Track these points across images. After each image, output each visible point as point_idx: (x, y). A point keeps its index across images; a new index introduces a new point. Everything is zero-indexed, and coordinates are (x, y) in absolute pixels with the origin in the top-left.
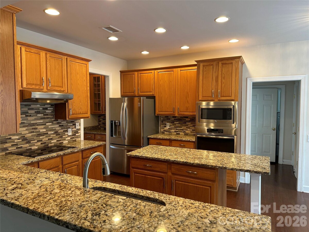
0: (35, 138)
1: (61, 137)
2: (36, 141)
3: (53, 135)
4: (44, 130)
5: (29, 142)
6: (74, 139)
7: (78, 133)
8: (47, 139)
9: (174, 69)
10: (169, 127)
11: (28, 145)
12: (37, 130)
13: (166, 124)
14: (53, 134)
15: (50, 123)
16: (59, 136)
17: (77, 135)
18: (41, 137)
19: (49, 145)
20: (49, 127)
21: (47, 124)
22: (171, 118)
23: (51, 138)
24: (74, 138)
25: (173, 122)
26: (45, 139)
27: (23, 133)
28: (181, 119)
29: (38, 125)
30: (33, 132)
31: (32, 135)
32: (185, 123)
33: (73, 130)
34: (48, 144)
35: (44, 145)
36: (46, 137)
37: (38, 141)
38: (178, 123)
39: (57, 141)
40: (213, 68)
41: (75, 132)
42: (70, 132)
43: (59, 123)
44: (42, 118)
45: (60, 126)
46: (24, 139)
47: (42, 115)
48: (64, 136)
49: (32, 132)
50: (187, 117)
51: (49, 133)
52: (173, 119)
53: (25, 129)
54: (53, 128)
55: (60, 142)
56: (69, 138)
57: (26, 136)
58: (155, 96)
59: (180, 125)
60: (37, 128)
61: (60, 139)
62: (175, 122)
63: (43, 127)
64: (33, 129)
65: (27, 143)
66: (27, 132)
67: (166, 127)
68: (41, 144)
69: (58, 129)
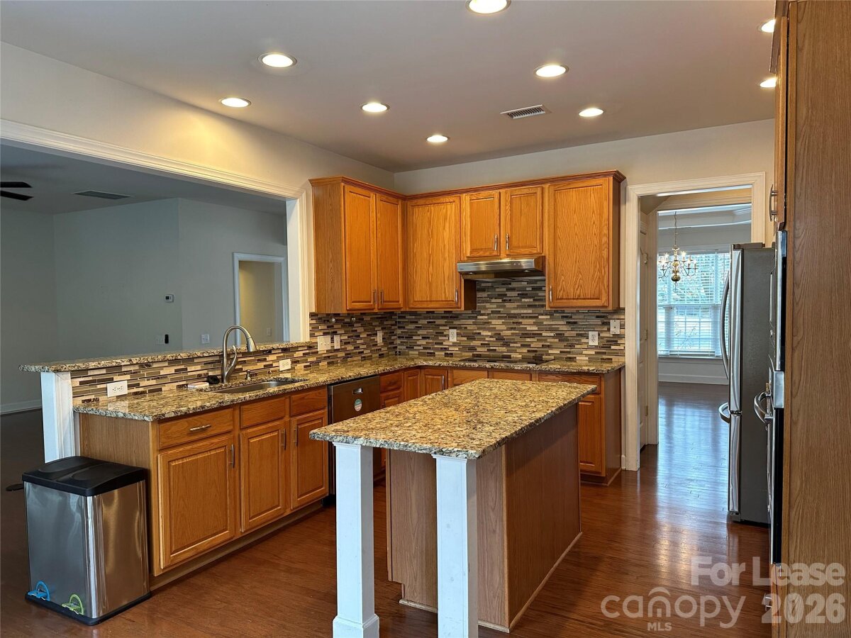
0: (517, 339)
1: (572, 346)
2: (519, 345)
3: (552, 340)
4: (535, 328)
5: (506, 344)
6: (605, 357)
7: (619, 345)
8: (540, 344)
12: (521, 326)
14: (553, 337)
15: (546, 315)
16: (565, 343)
17: (613, 347)
18: (528, 340)
19: (544, 357)
20: (545, 323)
21: (540, 317)
23: (549, 344)
24: (605, 353)
26: (535, 344)
27: (498, 328)
29: (523, 318)
30: (514, 329)
31: (512, 333)
33: (602, 335)
34: (542, 355)
35: (533, 354)
36: (538, 341)
37: (523, 346)
39: (561, 352)
41: (608, 341)
42: (593, 340)
43: (566, 317)
44: (530, 306)
45: (568, 323)
46: (499, 337)
47: (532, 300)
48: (578, 344)
49: (512, 329)
51: (544, 334)
53: (500, 321)
54: (553, 326)
55: (569, 356)
56: (592, 352)
57: (503, 333)
60: (520, 323)
61: (568, 350)
63: (532, 321)
64: (513, 323)
65: (503, 345)
66: (504, 327)
68: (528, 351)
69: (565, 328)
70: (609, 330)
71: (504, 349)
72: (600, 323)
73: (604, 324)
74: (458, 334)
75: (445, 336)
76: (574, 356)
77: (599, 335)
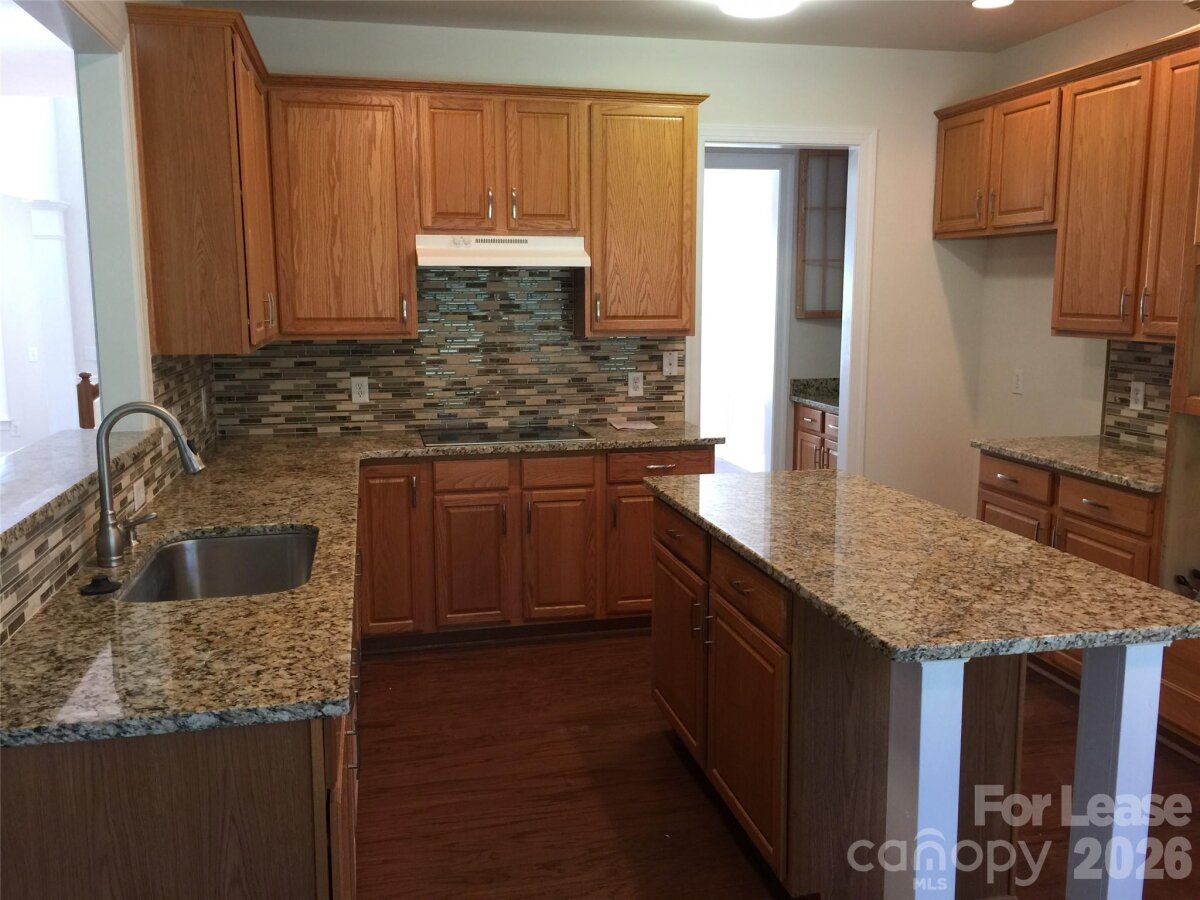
0: (500, 391)
1: (599, 399)
2: (503, 402)
3: (566, 391)
4: (534, 370)
5: (478, 401)
6: (654, 415)
7: (675, 393)
8: (542, 399)
10: (1141, 408)
11: (474, 410)
12: (507, 367)
13: (1130, 389)
14: (567, 385)
15: (554, 345)
16: (589, 395)
17: (666, 398)
18: (521, 392)
19: (549, 423)
20: (552, 360)
21: (544, 349)
22: (1155, 354)
23: (559, 398)
24: (653, 408)
25: (1160, 380)
26: (534, 399)
29: (510, 350)
30: (494, 372)
31: (489, 381)
33: (649, 378)
34: (547, 418)
35: (531, 418)
36: (540, 393)
37: (510, 404)
39: (582, 411)
41: (659, 388)
42: (635, 387)
43: (590, 348)
45: (594, 359)
48: (610, 396)
49: (490, 372)
51: (551, 380)
52: (1162, 360)
54: (568, 366)
55: (595, 417)
56: (633, 408)
57: (470, 382)
58: (1056, 232)
60: (505, 361)
61: (594, 406)
63: (528, 356)
64: (492, 360)
65: (471, 405)
67: (1126, 402)
68: (521, 413)
69: (587, 368)
70: (660, 369)
71: (473, 411)
72: (646, 357)
73: (653, 359)
74: (372, 387)
75: (342, 391)
76: (604, 416)
77: (645, 378)
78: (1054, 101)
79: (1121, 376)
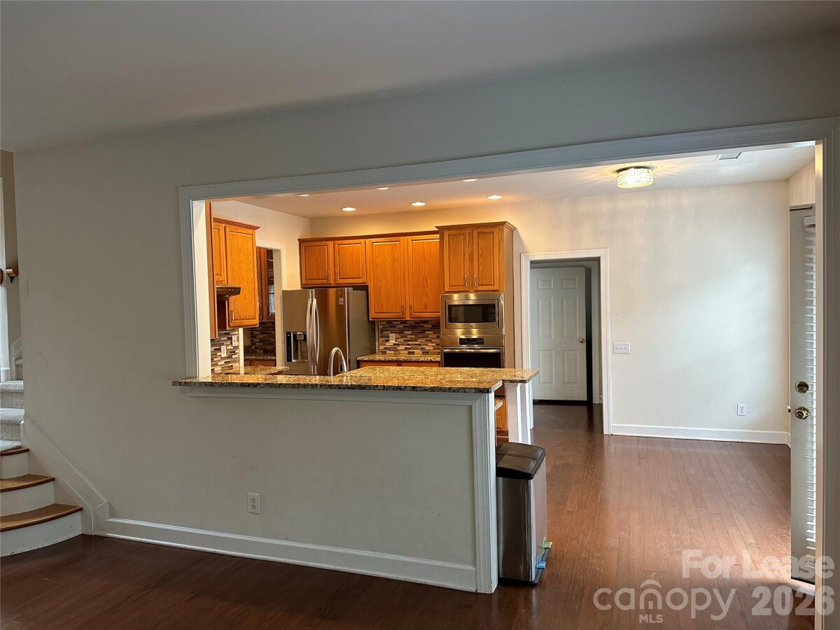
6: (230, 365)
7: (235, 354)
9: (401, 238)
10: (394, 342)
13: (389, 337)
17: (233, 357)
22: (398, 324)
24: (229, 362)
25: (401, 332)
28: (416, 327)
32: (423, 332)
33: (228, 348)
38: (410, 332)
40: (464, 239)
41: (230, 352)
42: (224, 352)
48: (215, 357)
50: (426, 322)
52: (401, 326)
56: (222, 362)
58: (367, 286)
59: (414, 336)
62: (405, 332)
67: (388, 341)
70: (231, 343)
72: (226, 339)
73: (228, 339)
78: (363, 243)
79: (384, 332)
